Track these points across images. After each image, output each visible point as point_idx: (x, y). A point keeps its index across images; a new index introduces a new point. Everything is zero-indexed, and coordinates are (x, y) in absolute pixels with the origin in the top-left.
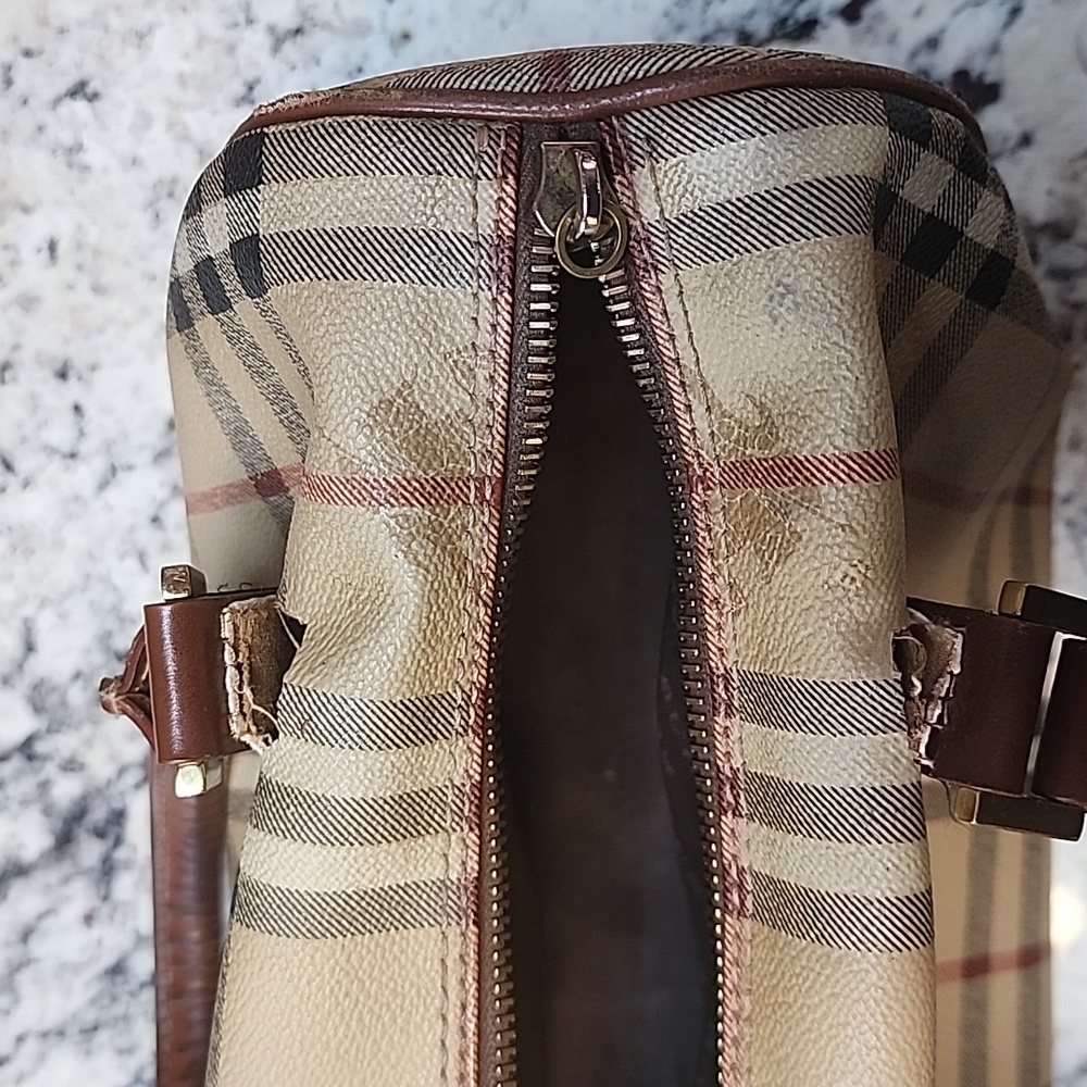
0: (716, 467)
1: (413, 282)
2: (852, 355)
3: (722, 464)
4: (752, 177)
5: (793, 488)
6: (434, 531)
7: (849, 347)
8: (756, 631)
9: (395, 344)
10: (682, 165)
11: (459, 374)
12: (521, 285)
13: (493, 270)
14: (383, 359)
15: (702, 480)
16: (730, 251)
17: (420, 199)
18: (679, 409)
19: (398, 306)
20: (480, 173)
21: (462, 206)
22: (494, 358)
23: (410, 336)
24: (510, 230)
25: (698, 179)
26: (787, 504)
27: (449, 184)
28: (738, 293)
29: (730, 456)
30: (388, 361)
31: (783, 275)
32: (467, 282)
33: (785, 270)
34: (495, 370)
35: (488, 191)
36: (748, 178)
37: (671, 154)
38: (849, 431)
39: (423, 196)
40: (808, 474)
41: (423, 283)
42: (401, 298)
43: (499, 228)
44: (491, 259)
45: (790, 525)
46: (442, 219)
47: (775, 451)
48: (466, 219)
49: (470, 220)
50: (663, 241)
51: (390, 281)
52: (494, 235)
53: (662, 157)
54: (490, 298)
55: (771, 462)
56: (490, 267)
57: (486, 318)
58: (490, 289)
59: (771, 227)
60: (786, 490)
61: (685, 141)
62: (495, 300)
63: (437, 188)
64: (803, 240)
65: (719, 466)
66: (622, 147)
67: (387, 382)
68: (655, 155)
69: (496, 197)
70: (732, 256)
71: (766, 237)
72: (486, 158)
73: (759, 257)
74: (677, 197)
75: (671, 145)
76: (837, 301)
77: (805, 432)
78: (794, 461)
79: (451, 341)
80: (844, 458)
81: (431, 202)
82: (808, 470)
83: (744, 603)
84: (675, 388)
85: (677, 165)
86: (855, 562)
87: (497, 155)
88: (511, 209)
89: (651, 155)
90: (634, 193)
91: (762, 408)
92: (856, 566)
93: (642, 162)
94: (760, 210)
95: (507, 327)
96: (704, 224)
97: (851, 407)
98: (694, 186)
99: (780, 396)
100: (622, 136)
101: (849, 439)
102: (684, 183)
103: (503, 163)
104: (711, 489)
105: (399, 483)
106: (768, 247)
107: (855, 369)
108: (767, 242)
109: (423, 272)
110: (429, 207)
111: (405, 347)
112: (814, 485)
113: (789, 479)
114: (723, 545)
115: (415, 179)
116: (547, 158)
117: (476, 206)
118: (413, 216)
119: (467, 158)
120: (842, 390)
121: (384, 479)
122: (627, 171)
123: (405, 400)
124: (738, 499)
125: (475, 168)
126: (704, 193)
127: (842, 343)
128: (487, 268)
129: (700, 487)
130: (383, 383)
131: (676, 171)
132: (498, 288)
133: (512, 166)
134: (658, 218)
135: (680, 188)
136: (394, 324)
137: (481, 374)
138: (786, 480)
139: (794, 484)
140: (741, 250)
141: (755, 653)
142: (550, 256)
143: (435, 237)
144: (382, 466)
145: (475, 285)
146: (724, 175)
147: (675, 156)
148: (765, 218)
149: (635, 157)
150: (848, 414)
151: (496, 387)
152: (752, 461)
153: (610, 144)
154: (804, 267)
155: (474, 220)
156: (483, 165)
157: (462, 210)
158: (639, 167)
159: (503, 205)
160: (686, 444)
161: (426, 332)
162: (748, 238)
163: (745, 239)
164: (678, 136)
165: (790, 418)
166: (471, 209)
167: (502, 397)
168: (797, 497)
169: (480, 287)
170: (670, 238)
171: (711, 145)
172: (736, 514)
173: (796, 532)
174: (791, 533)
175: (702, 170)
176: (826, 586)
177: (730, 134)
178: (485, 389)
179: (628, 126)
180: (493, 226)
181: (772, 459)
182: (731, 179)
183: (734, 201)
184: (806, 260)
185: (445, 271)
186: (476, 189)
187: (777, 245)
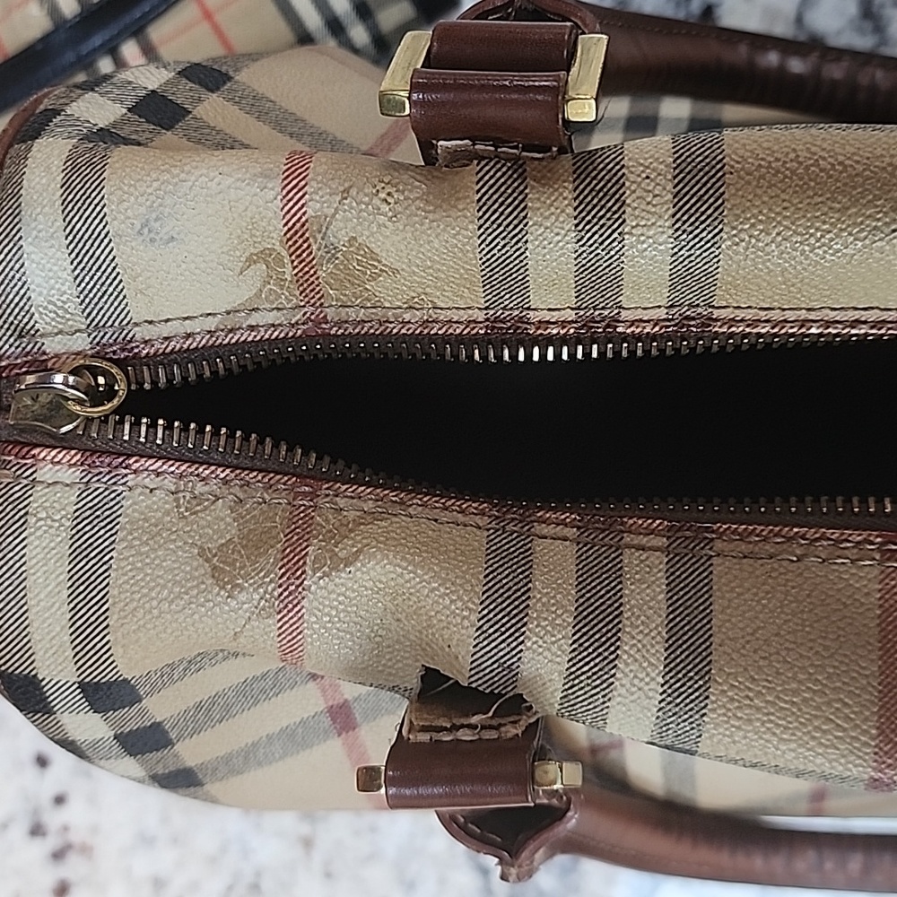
0: (306, 309)
1: (114, 541)
2: (201, 176)
3: (302, 304)
4: (54, 250)
5: (311, 240)
6: (333, 538)
7: (193, 178)
8: (446, 288)
9: (165, 561)
10: (41, 309)
11: (198, 508)
12: (125, 448)
13: (110, 472)
14: (176, 572)
15: (317, 323)
16: (114, 275)
17: (45, 532)
18: (255, 336)
19: (133, 556)
20: (31, 478)
21: (55, 494)
22: (185, 476)
23: (160, 547)
24: (76, 454)
25: (53, 296)
26: (326, 247)
27: (36, 505)
28: (149, 271)
29: (295, 295)
30: (179, 568)
31: (132, 229)
32: (119, 495)
33: (128, 227)
34: (198, 475)
35: (46, 473)
36: (54, 254)
37: (31, 318)
38: (263, 186)
39: (44, 528)
40: (298, 225)
41: (116, 533)
42: (126, 554)
43: (75, 464)
44: (101, 473)
45: (344, 245)
46: (63, 513)
47: (284, 253)
48: (66, 492)
49: (67, 488)
50: (106, 333)
51: (111, 561)
52: (82, 468)
53: (34, 326)
54: (133, 476)
55: (293, 257)
56: (108, 473)
57: (151, 481)
58: (126, 475)
59: (94, 237)
60: (314, 247)
61: (21, 304)
62: (135, 472)
63: (39, 516)
64: (105, 209)
65: (304, 306)
66: (25, 359)
67: (196, 570)
68: (32, 332)
69: (51, 466)
70: (118, 274)
71: (102, 241)
72: (19, 472)
73: (118, 250)
74: (68, 316)
75: (24, 317)
76: (155, 185)
77: (264, 224)
78: (288, 236)
79: (167, 513)
80: (285, 192)
81: (49, 522)
82: (294, 224)
83: (423, 297)
84: (236, 338)
85: (41, 313)
86: (374, 191)
87: (18, 463)
88: (59, 452)
89: (33, 335)
90: (64, 353)
91: (251, 261)
92: (378, 191)
93: (39, 345)
94: (80, 245)
95: (160, 463)
96: (91, 295)
97: (243, 181)
98: (58, 300)
99: (239, 244)
100: (16, 358)
101: (270, 185)
102: (55, 309)
103: (23, 458)
104: (325, 316)
105: (283, 566)
106: (111, 240)
107: (212, 174)
108: (106, 241)
109: (106, 532)
110: (53, 524)
111: (169, 552)
112: (307, 221)
113: (304, 242)
114: (374, 310)
115: (31, 534)
116: (21, 419)
117: (56, 483)
118: (60, 539)
119: (17, 488)
120: (229, 187)
121: (280, 578)
122: (45, 357)
123: (215, 555)
124: (331, 292)
125: (25, 482)
126: (65, 293)
127: (190, 183)
128: (108, 477)
129: (324, 326)
130: (197, 574)
131: (46, 315)
132: (125, 468)
133: (26, 449)
134: (86, 335)
135: (60, 312)
136: (148, 561)
137: (200, 488)
138: (305, 245)
139: (308, 239)
140: (113, 265)
141: (466, 290)
142: (101, 421)
143: (79, 520)
144: (268, 580)
145: (121, 488)
146: (51, 274)
147: (33, 314)
148: (87, 241)
149: (35, 350)
150: (248, 184)
151: (213, 476)
152: (296, 275)
153: (20, 369)
154: (126, 210)
155: (67, 485)
156: (24, 475)
157: (58, 495)
158: (43, 348)
159: (56, 460)
160: (287, 334)
161: (158, 534)
162: (102, 257)
163: (104, 261)
164: (17, 310)
165: (255, 236)
166: (58, 487)
167: (222, 472)
168: (319, 236)
169: (124, 484)
170: (104, 326)
171: (25, 282)
172: (345, 295)
173: (349, 241)
174: (351, 246)
175: (45, 292)
176: (394, 219)
177: (18, 266)
178: (213, 486)
179: (8, 354)
180: (74, 469)
181: (291, 256)
182: (55, 268)
183: (73, 267)
184: (122, 208)
185: (108, 513)
186: (42, 482)
187: (108, 232)
